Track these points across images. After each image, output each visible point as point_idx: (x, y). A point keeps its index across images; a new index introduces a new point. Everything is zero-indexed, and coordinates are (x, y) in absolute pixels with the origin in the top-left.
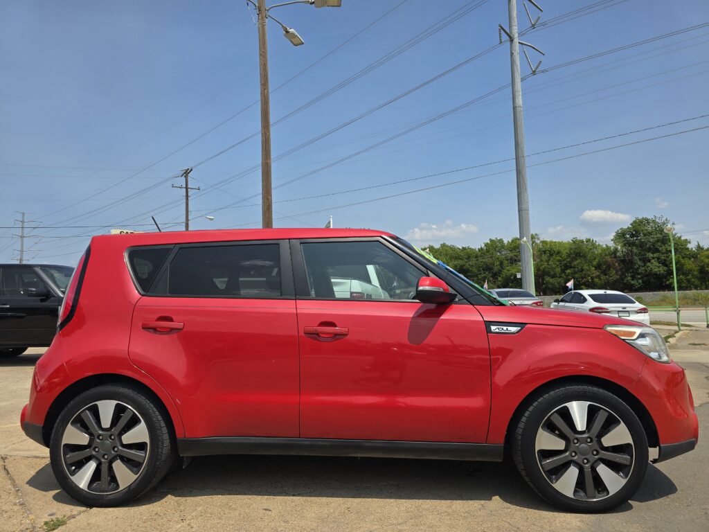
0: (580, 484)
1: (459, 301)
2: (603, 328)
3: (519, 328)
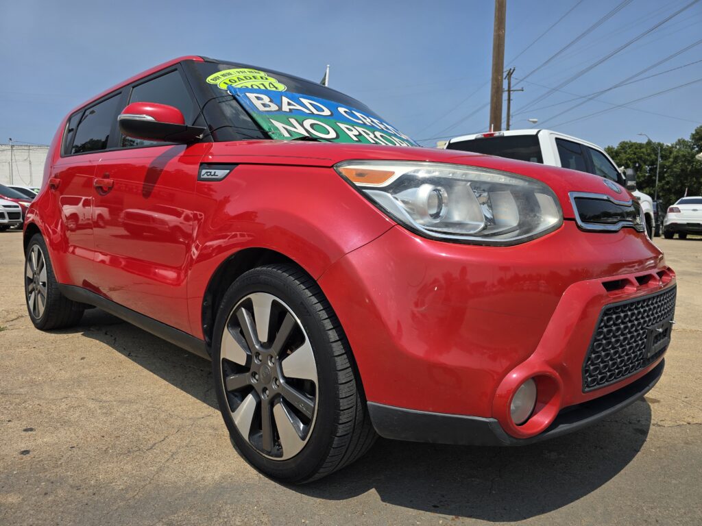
1: (204, 137)
2: (332, 166)
3: (228, 171)
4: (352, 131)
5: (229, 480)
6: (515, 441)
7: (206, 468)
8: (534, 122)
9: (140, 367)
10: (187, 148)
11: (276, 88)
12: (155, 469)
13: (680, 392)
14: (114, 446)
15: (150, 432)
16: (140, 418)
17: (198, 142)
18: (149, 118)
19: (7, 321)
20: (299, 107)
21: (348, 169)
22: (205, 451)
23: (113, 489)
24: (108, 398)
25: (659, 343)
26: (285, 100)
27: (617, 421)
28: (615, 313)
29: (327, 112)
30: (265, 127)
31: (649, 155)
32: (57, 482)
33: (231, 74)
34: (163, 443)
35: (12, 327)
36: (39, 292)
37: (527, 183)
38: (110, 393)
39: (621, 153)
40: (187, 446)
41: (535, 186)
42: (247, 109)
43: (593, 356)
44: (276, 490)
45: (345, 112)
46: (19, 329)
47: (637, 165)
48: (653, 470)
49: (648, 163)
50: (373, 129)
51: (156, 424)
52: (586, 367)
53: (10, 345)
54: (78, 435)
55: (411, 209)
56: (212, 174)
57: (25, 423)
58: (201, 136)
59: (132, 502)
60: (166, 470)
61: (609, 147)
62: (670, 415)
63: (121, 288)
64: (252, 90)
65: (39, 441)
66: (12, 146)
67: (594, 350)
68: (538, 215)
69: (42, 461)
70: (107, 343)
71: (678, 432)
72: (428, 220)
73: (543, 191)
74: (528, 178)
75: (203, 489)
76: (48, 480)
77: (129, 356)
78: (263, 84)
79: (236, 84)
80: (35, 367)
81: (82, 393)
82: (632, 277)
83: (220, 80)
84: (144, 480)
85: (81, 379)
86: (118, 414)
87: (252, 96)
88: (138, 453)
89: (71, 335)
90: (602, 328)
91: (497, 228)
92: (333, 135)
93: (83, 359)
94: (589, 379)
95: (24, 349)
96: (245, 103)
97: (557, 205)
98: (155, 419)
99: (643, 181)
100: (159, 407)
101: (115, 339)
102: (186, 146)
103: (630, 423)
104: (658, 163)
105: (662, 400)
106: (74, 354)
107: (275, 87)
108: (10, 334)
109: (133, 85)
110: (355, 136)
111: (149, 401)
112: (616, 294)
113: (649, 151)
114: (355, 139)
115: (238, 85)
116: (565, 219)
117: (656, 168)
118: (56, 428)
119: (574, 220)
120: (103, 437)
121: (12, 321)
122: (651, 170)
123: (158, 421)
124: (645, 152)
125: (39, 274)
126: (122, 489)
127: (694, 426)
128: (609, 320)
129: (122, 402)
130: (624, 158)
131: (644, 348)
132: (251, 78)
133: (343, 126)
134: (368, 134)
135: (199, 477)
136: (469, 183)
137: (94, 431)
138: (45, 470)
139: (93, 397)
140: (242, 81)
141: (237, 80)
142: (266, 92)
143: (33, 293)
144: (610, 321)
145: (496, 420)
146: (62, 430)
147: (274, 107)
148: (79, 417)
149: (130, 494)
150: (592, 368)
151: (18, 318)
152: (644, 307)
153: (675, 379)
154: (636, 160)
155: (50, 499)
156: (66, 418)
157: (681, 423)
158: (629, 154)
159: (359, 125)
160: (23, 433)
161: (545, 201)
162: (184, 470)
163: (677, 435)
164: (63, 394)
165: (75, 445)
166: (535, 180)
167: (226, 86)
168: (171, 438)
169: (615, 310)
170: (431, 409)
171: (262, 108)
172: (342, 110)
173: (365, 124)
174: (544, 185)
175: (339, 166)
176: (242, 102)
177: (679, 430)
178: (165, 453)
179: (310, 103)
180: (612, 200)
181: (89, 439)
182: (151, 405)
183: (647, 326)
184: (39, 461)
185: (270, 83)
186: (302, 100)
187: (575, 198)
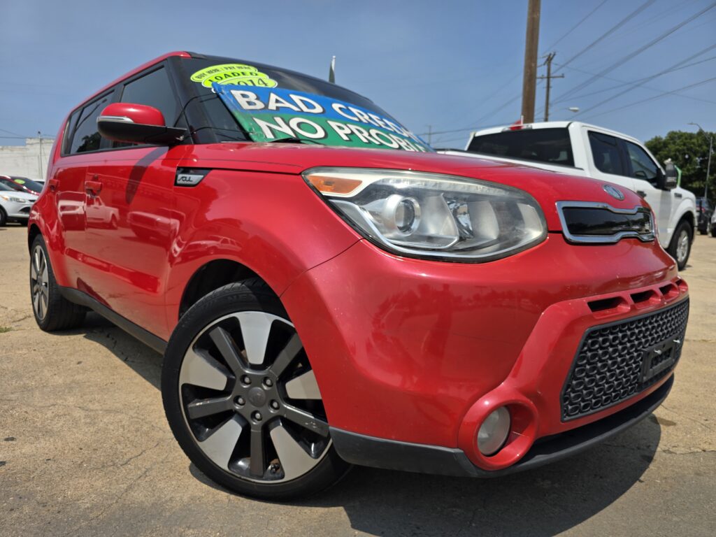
0: (242, 449)
1: (185, 138)
2: (300, 174)
3: (202, 176)
4: (343, 129)
5: (198, 501)
6: (484, 473)
7: (176, 488)
8: (575, 111)
9: (134, 373)
10: (169, 149)
11: (266, 85)
12: (125, 486)
13: (701, 413)
14: (90, 460)
15: (129, 446)
16: (122, 430)
17: (179, 144)
18: (127, 120)
19: (14, 322)
20: (287, 105)
21: (317, 175)
22: (180, 468)
23: (79, 508)
24: (96, 406)
25: (660, 364)
26: (273, 97)
27: (624, 446)
28: (602, 335)
29: (319, 109)
30: (246, 126)
31: (700, 146)
32: (25, 498)
33: (218, 71)
34: (139, 457)
35: (17, 328)
36: (42, 293)
37: (508, 193)
38: (99, 402)
39: (669, 143)
40: (162, 462)
41: (516, 196)
42: (230, 107)
43: (574, 382)
44: (243, 515)
45: (340, 108)
46: (24, 329)
47: (687, 157)
48: (654, 504)
49: (699, 155)
50: (368, 126)
51: (136, 436)
52: (565, 394)
53: (12, 347)
54: (56, 446)
55: (378, 221)
56: (188, 179)
57: (8, 431)
58: (182, 138)
59: (94, 523)
60: (136, 488)
61: (656, 137)
62: (685, 440)
63: (120, 296)
64: (238, 87)
65: (17, 452)
66: (41, 140)
67: (575, 376)
68: (517, 228)
69: (15, 473)
70: (107, 347)
71: (690, 461)
72: (397, 233)
73: (525, 202)
74: (508, 187)
75: (169, 511)
76: (17, 495)
77: (125, 360)
78: (251, 81)
79: (222, 81)
80: (31, 371)
81: (71, 400)
82: (626, 294)
83: (206, 77)
84: (112, 499)
85: (73, 385)
86: (101, 425)
87: (237, 93)
88: (111, 468)
89: (73, 337)
90: (585, 352)
91: (478, 241)
92: (321, 134)
93: (79, 363)
94: (570, 407)
95: (24, 351)
96: (230, 101)
97: (540, 216)
98: (137, 430)
99: (693, 174)
100: (143, 417)
101: (116, 342)
102: (167, 148)
103: (639, 448)
104: (710, 155)
105: (679, 423)
106: (72, 359)
107: (264, 83)
108: (14, 336)
109: (126, 82)
110: (346, 135)
111: (135, 411)
112: (605, 315)
113: (700, 142)
114: (346, 138)
115: (225, 82)
116: (550, 232)
117: (708, 160)
118: (37, 438)
119: (561, 232)
120: (81, 449)
121: (19, 321)
122: (702, 162)
123: (139, 434)
124: (696, 143)
125: (41, 275)
126: (88, 508)
127: (709, 453)
128: (593, 344)
129: (108, 411)
130: (673, 149)
131: (639, 371)
132: (239, 75)
133: (333, 124)
134: (361, 132)
135: (168, 497)
136: (442, 194)
137: (73, 442)
138: (17, 484)
139: (81, 405)
140: (229, 78)
141: (223, 77)
142: (253, 89)
143: (37, 294)
144: (596, 344)
145: (462, 451)
146: (42, 440)
147: (260, 105)
148: (62, 426)
149: (96, 513)
150: (572, 395)
151: (25, 318)
152: (640, 327)
153: (697, 398)
154: (686, 152)
155: (14, 515)
156: (49, 427)
157: (696, 450)
158: (678, 145)
159: (353, 122)
160: (4, 443)
161: (528, 211)
162: (154, 488)
163: (689, 464)
164: (52, 401)
165: (51, 457)
166: (516, 189)
167: (211, 83)
168: (148, 452)
169: (602, 332)
170: (393, 437)
171: (246, 106)
172: (336, 106)
173: (360, 121)
174: (527, 194)
175: (308, 174)
176: (225, 100)
177: (691, 458)
178: (139, 469)
179: (302, 100)
180: (610, 208)
181: (66, 452)
182: (136, 415)
183: (643, 347)
184: (12, 474)
185: (260, 79)
186: (292, 96)
187: (564, 208)
